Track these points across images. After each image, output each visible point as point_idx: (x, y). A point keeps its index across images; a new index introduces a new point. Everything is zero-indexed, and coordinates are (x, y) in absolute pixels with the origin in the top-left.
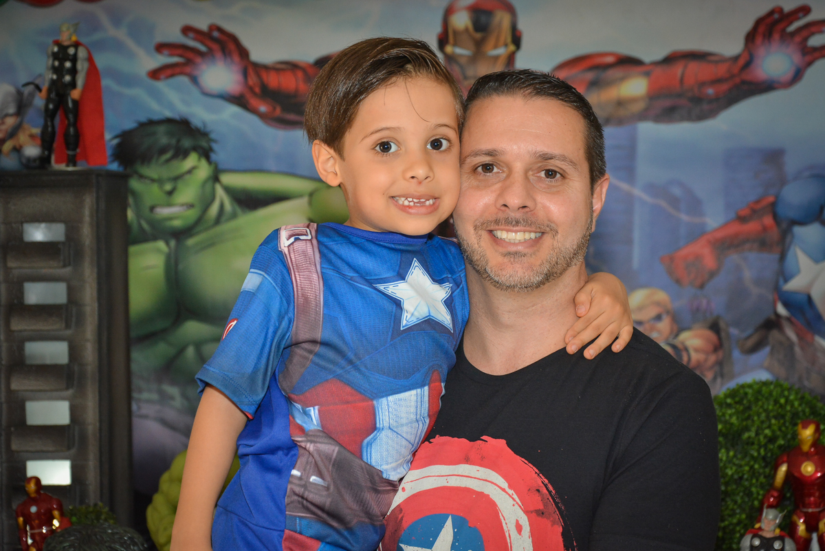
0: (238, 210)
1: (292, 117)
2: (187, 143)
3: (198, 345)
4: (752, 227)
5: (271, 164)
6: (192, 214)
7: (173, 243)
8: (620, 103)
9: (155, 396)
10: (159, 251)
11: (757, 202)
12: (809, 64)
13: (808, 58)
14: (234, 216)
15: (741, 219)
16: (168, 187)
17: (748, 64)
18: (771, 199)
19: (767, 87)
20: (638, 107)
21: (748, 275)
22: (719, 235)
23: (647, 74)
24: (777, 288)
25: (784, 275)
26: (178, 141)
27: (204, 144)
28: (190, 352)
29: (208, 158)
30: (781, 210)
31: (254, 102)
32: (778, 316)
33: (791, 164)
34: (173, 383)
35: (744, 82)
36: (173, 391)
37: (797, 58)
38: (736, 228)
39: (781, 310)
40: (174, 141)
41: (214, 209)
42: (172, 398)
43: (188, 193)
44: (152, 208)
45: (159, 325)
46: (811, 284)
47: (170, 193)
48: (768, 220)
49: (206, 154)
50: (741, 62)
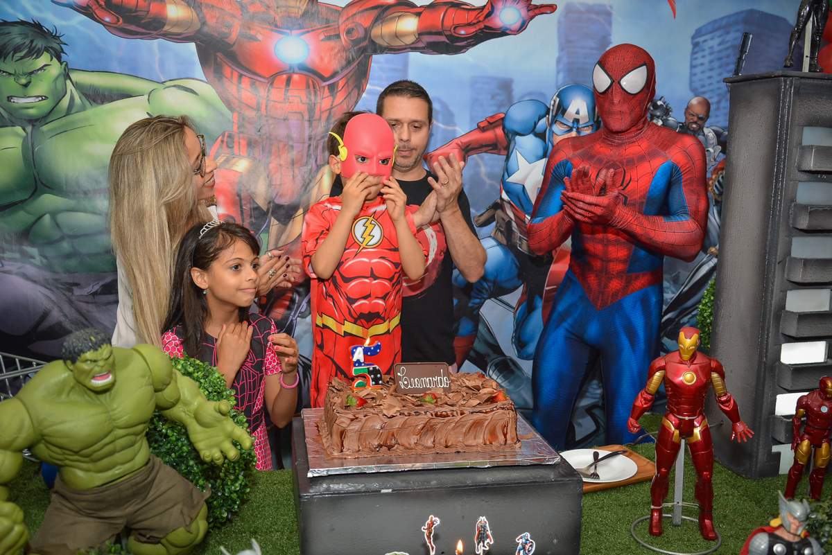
0: (87, 103)
1: (133, 28)
2: (39, 43)
3: (54, 214)
4: (489, 135)
5: (115, 66)
6: (46, 105)
7: (29, 129)
8: (397, 36)
9: (17, 255)
10: (17, 134)
11: (492, 117)
12: (532, 18)
13: (531, 13)
14: (83, 108)
15: (481, 129)
16: (24, 81)
17: (489, 14)
18: (503, 115)
19: (502, 33)
20: (409, 40)
21: (483, 170)
22: (465, 140)
23: (418, 14)
24: (503, 181)
25: (507, 171)
26: (32, 42)
27: (56, 46)
28: (47, 218)
29: (59, 59)
30: (508, 124)
31: (99, 13)
32: (502, 199)
33: (518, 90)
34: (33, 244)
35: (486, 27)
36: (34, 251)
37: (524, 12)
38: (477, 136)
39: (505, 196)
40: (27, 42)
41: (65, 102)
42: (33, 257)
43: (41, 87)
44: (9, 98)
45: (19, 197)
46: (525, 178)
47: (26, 86)
48: (499, 131)
49: (58, 55)
50: (486, 11)
